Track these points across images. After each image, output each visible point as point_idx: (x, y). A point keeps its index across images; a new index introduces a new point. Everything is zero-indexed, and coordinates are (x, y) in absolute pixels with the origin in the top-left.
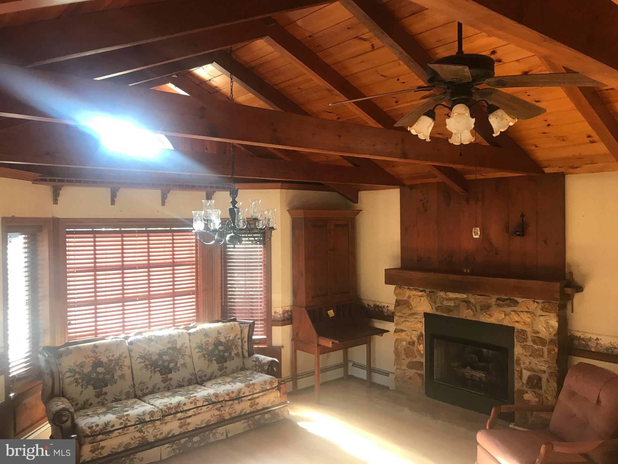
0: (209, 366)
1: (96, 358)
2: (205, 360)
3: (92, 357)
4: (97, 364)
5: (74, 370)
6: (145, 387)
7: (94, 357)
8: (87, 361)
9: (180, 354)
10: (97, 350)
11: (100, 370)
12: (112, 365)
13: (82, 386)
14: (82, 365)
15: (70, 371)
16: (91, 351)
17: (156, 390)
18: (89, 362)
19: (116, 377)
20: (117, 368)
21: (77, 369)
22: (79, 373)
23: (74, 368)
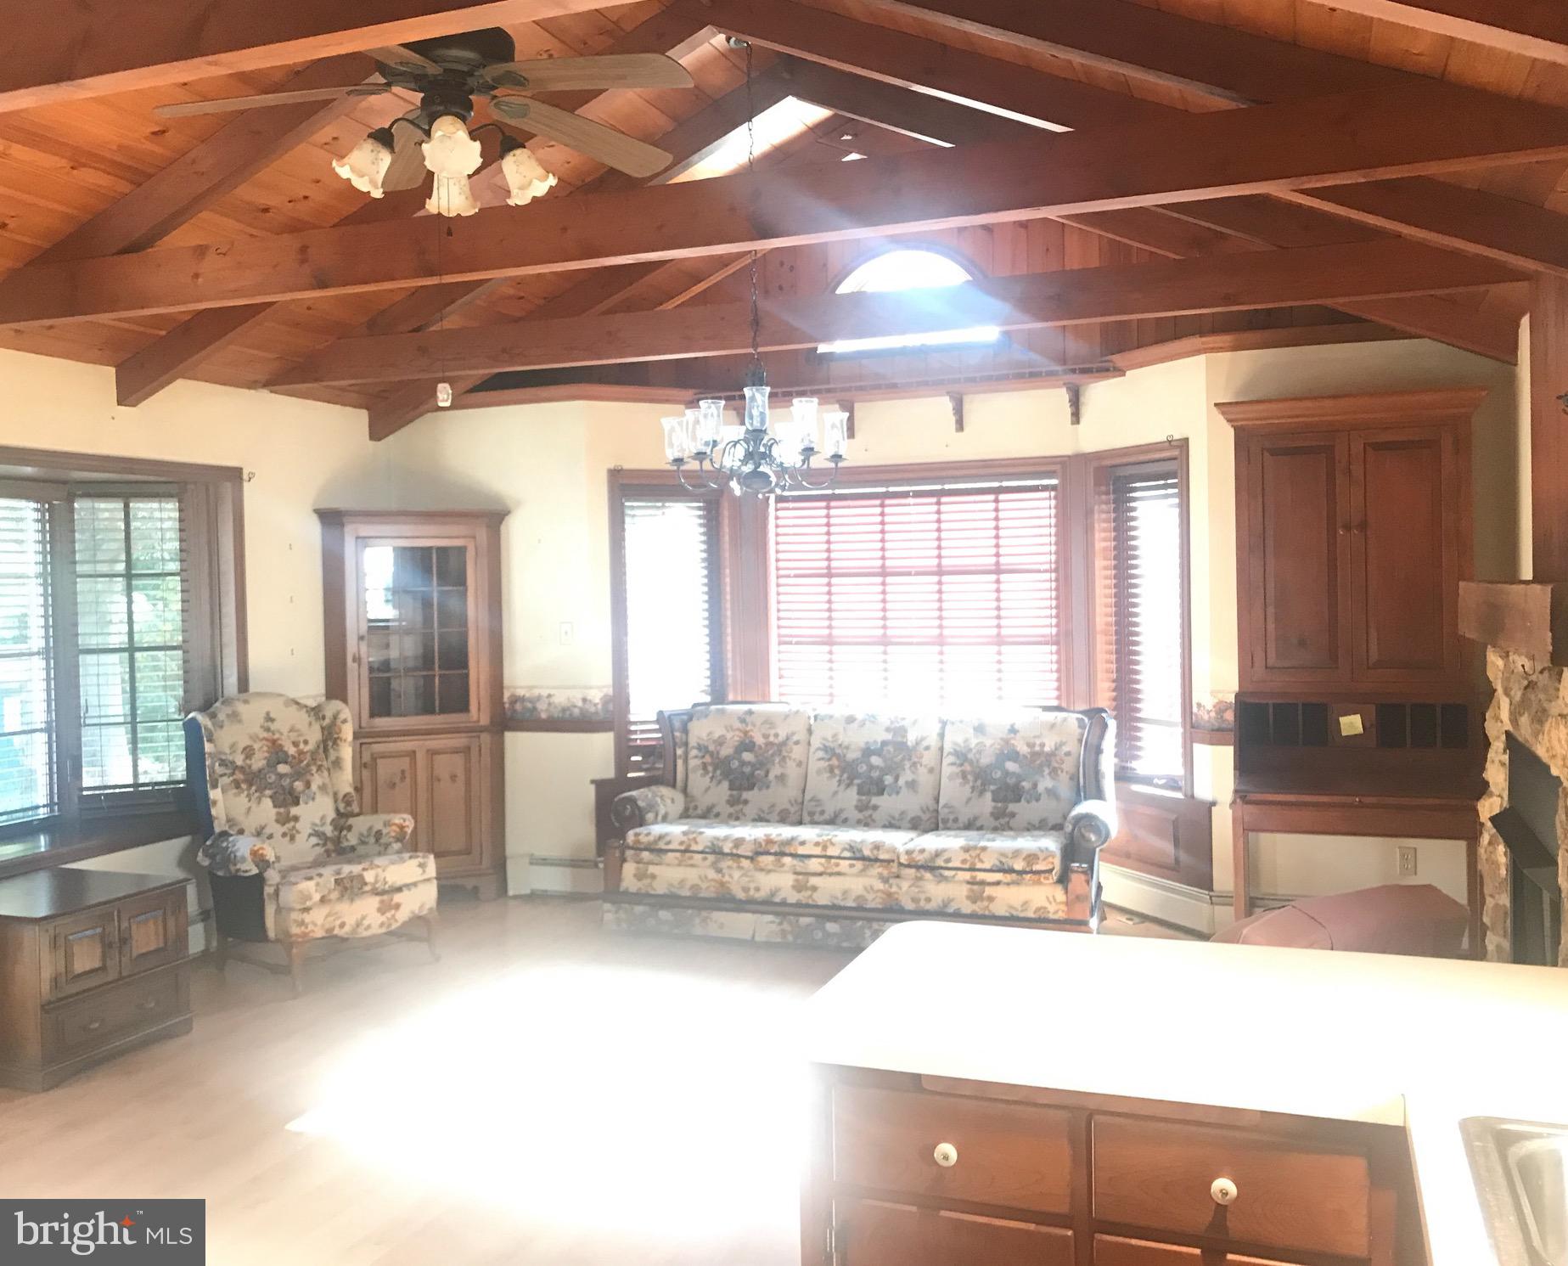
0: (969, 800)
1: (746, 733)
2: (963, 785)
3: (738, 729)
4: (747, 745)
5: (706, 748)
6: (819, 809)
7: (741, 731)
8: (729, 736)
9: (910, 760)
10: (748, 719)
11: (747, 756)
12: (770, 752)
13: (712, 778)
14: (720, 742)
15: (699, 748)
16: (739, 718)
17: (839, 820)
18: (733, 738)
19: (771, 776)
20: (777, 760)
21: (712, 748)
22: (712, 754)
23: (706, 744)
